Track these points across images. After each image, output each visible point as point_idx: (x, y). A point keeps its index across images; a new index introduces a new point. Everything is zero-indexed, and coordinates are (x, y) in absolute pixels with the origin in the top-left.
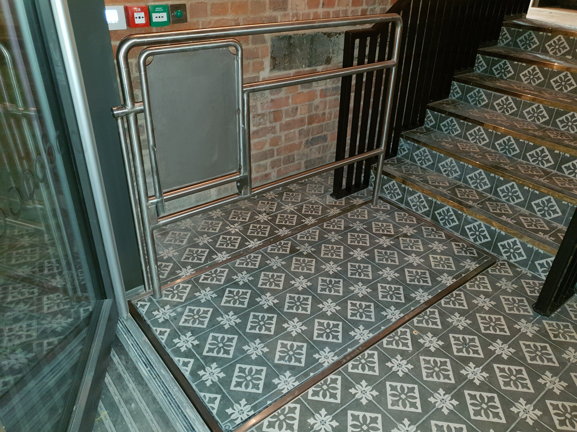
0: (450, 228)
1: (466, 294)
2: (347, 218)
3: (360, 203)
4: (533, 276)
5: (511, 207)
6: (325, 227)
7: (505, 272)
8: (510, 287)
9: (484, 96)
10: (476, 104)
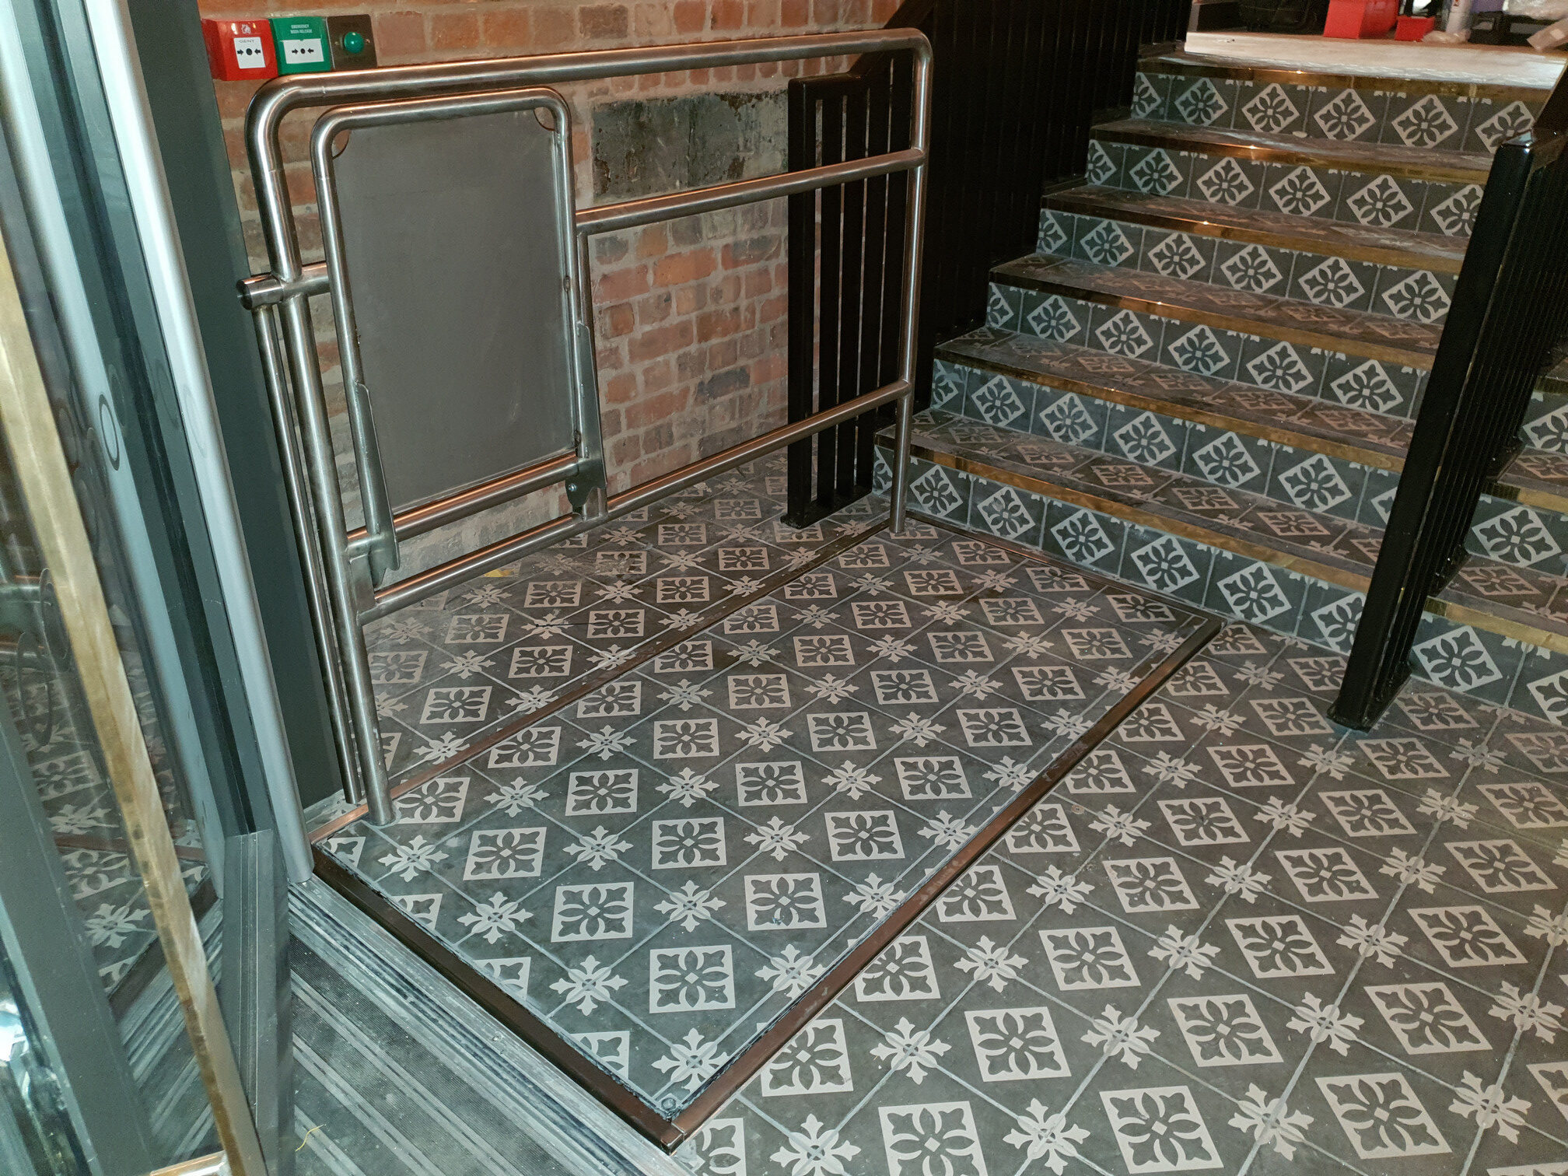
0: (1095, 564)
1: (1172, 709)
2: (839, 568)
3: (861, 531)
4: (1311, 647)
5: (1232, 494)
6: (788, 597)
7: (1248, 647)
8: (1267, 678)
9: (1123, 239)
10: (1105, 261)
